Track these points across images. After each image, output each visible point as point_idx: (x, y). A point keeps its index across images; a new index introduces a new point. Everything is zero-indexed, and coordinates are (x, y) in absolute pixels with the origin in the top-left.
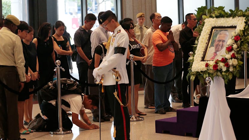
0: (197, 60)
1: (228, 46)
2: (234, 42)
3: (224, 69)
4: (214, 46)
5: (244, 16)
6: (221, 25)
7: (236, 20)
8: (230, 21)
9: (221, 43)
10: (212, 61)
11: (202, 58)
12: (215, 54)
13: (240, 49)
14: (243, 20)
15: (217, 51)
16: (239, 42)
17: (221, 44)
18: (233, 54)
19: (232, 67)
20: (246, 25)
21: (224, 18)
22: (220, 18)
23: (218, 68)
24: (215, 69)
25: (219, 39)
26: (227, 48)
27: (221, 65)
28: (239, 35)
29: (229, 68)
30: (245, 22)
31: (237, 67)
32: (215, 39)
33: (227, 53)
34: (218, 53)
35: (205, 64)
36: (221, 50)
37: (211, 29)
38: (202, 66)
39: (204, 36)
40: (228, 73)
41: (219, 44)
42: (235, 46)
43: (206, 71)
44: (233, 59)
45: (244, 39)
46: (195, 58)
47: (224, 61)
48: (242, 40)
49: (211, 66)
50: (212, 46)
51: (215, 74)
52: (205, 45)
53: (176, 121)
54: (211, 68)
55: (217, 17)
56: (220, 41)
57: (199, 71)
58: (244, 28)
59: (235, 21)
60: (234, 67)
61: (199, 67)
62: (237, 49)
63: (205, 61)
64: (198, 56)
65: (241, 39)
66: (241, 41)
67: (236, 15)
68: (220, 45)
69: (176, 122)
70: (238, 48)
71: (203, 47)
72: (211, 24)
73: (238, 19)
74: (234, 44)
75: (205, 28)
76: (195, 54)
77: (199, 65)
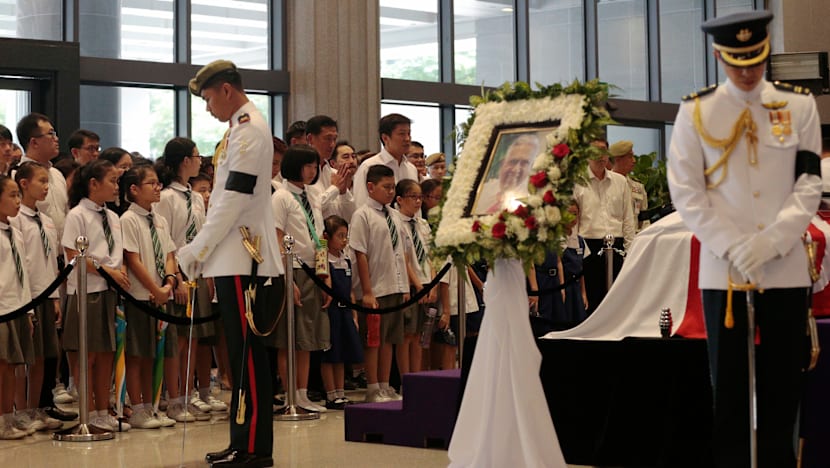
0: (451, 216)
1: (534, 173)
2: (552, 161)
3: (523, 235)
4: (500, 177)
5: (581, 91)
6: (520, 120)
7: (561, 103)
8: (544, 107)
9: (517, 168)
11: (464, 210)
13: (567, 180)
14: (579, 102)
16: (565, 161)
17: (519, 171)
18: (549, 193)
19: (545, 230)
20: (586, 116)
22: (516, 100)
23: (506, 233)
24: (497, 235)
25: (512, 158)
26: (532, 177)
27: (515, 223)
28: (568, 144)
29: (537, 233)
30: (584, 107)
31: (560, 228)
32: (501, 158)
33: (533, 190)
34: (508, 194)
35: (472, 225)
37: (491, 132)
38: (464, 229)
39: (473, 149)
40: (534, 245)
41: (513, 170)
42: (554, 172)
43: (473, 243)
44: (548, 208)
45: (580, 153)
46: (445, 209)
47: (525, 213)
48: (575, 155)
49: (488, 227)
51: (498, 250)
52: (472, 174)
54: (488, 233)
55: (509, 98)
56: (514, 162)
57: (456, 244)
58: (582, 124)
59: (557, 107)
60: (551, 229)
61: (453, 233)
62: (559, 179)
64: (453, 203)
65: (571, 153)
66: (571, 157)
68: (514, 173)
69: (400, 407)
70: (563, 176)
71: (467, 180)
72: (492, 119)
73: (565, 101)
74: (550, 165)
75: (476, 130)
76: (446, 199)
77: (453, 228)
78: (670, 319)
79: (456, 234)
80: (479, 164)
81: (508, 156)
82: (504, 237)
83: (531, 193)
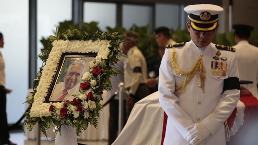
0: (39, 101)
1: (83, 82)
2: (92, 76)
3: (77, 115)
4: (65, 81)
5: (108, 38)
6: (76, 51)
7: (98, 44)
8: (89, 45)
9: (74, 77)
10: (60, 102)
11: (45, 98)
12: (65, 92)
13: (100, 87)
14: (107, 44)
15: (68, 88)
16: (99, 77)
17: (75, 79)
18: (90, 93)
19: (88, 113)
20: (110, 52)
21: (80, 40)
22: (74, 40)
23: (67, 113)
24: (62, 114)
25: (71, 72)
26: (81, 84)
27: (72, 108)
28: (101, 67)
29: (84, 114)
30: (109, 48)
31: (95, 112)
32: (65, 71)
33: (82, 92)
34: (69, 91)
35: (49, 107)
36: (73, 87)
37: (60, 56)
38: (45, 109)
39: (51, 65)
40: (82, 120)
41: (71, 78)
42: (93, 82)
43: (50, 116)
44: (90, 101)
45: (107, 72)
46: (35, 97)
47: (77, 103)
48: (104, 74)
49: (58, 109)
50: (61, 80)
51: (63, 121)
52: (50, 79)
54: (58, 112)
55: (71, 39)
56: (72, 74)
57: (41, 116)
58: (108, 56)
59: (96, 46)
60: (91, 112)
62: (95, 86)
63: (50, 102)
64: (40, 94)
65: (102, 72)
66: (102, 75)
67: (97, 37)
68: (72, 80)
70: (97, 85)
71: (47, 82)
72: (61, 49)
74: (91, 78)
76: (36, 91)
77: (40, 108)
79: (41, 111)
80: (54, 73)
81: (69, 70)
82: (66, 115)
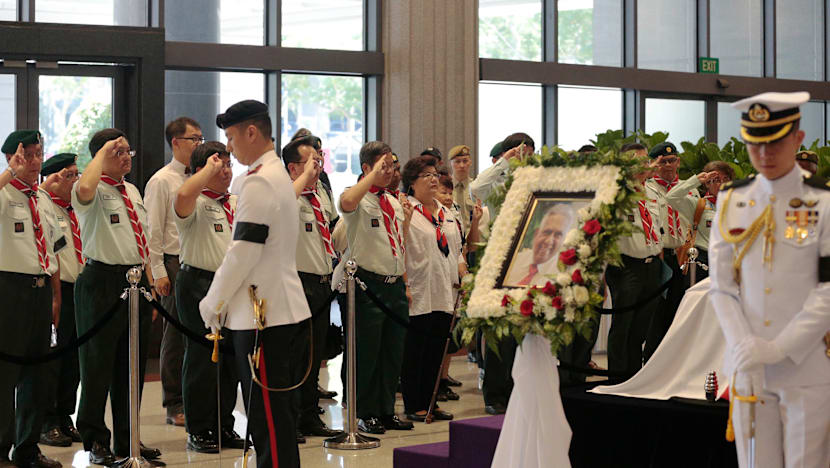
0: (483, 286)
1: (564, 250)
2: (582, 238)
3: (551, 314)
4: (534, 247)
5: (617, 163)
6: (556, 188)
7: (596, 174)
8: (580, 177)
9: (551, 239)
10: (523, 288)
11: (497, 280)
12: (533, 269)
13: (597, 260)
14: (613, 175)
15: (538, 260)
16: (596, 239)
17: (552, 242)
18: (578, 272)
19: (573, 310)
20: (620, 190)
21: (564, 167)
22: (553, 166)
23: (534, 310)
24: (525, 312)
25: (546, 228)
26: (562, 253)
27: (543, 301)
28: (600, 220)
29: (564, 313)
30: (618, 181)
31: (588, 308)
32: (535, 227)
33: (563, 267)
34: (540, 267)
35: (502, 298)
36: (549, 259)
37: (528, 198)
38: (494, 301)
39: (508, 216)
40: (561, 325)
41: (547, 241)
42: (584, 249)
43: (503, 317)
44: (576, 287)
45: (612, 230)
46: (477, 278)
47: (552, 290)
48: (605, 233)
49: (517, 303)
50: (527, 246)
51: (526, 327)
52: (507, 243)
53: (445, 453)
54: (517, 308)
55: (547, 164)
56: (548, 232)
57: (486, 316)
58: (616, 199)
59: (592, 178)
60: (580, 310)
61: (484, 304)
62: (588, 257)
64: (486, 273)
65: (602, 230)
66: (602, 235)
67: (597, 160)
68: (547, 245)
69: (447, 455)
70: (593, 254)
71: (500, 248)
72: (529, 185)
73: (600, 172)
74: (581, 242)
75: (512, 196)
76: (479, 267)
77: (484, 299)
78: (715, 383)
79: (487, 306)
80: (514, 232)
81: (542, 226)
82: (532, 315)
83: (560, 270)
